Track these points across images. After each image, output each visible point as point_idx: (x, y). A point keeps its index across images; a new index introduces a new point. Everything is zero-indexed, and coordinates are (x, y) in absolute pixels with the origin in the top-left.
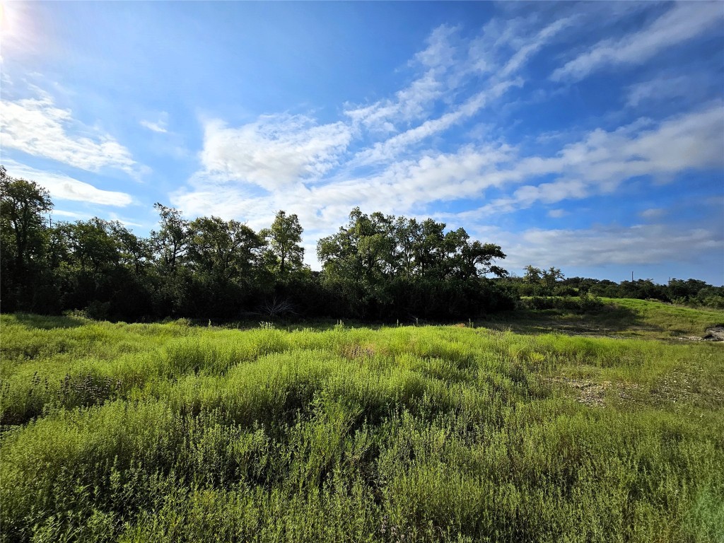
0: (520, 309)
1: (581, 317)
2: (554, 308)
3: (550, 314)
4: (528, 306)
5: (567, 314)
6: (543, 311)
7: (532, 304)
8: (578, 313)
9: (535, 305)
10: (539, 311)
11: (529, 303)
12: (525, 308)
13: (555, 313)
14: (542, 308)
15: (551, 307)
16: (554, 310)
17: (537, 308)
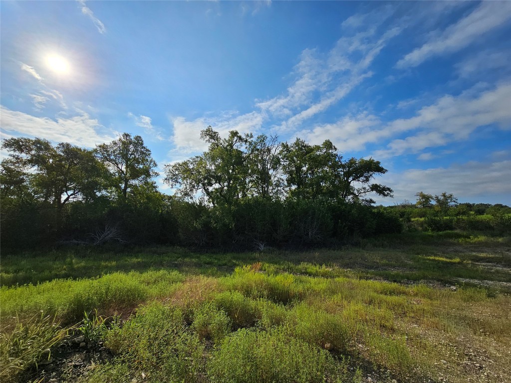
0: (410, 231)
1: (500, 240)
2: (455, 229)
3: (451, 236)
4: (420, 228)
5: (476, 236)
6: (441, 233)
7: (425, 225)
8: (493, 236)
9: (430, 225)
10: (435, 234)
11: (422, 224)
12: (416, 230)
13: (458, 236)
14: (439, 230)
15: (451, 228)
16: (456, 231)
17: (433, 230)
